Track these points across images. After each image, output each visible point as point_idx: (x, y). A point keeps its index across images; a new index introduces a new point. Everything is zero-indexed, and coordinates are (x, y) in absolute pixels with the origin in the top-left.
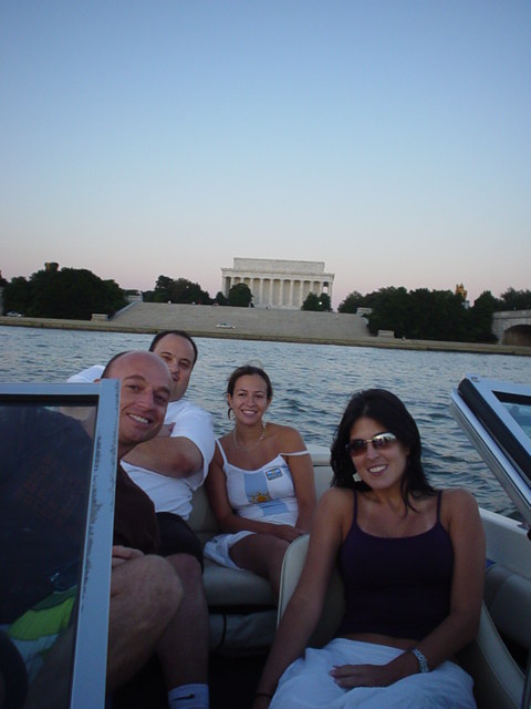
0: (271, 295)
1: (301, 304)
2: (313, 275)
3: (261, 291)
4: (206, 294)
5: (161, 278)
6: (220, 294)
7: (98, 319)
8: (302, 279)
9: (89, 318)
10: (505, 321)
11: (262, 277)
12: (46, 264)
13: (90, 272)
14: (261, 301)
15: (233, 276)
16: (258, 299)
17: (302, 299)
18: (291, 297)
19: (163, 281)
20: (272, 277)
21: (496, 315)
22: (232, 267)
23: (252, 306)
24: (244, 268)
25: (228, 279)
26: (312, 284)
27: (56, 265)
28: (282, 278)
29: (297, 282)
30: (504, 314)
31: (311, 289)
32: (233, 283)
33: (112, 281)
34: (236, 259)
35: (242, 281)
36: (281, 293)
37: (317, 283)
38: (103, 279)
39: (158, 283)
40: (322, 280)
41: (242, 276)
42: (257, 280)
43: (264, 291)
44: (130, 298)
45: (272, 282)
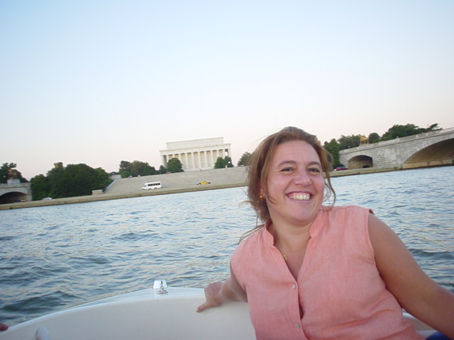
0: (193, 162)
1: (213, 165)
2: (217, 146)
3: (187, 161)
4: (153, 168)
5: (123, 162)
6: (162, 167)
7: (97, 193)
8: (211, 149)
9: (91, 194)
10: (347, 155)
11: (186, 152)
12: (55, 164)
13: (85, 165)
14: (187, 167)
15: (167, 154)
16: (185, 166)
17: (213, 162)
18: (206, 162)
19: (124, 164)
20: (192, 151)
21: (341, 152)
22: (166, 149)
23: (182, 171)
24: (173, 148)
25: (165, 157)
26: (218, 152)
27: (61, 164)
28: (199, 151)
29: (208, 152)
30: (346, 151)
31: (218, 155)
32: (168, 159)
33: (100, 168)
34: (167, 143)
35: (174, 157)
36: (199, 160)
37: (221, 150)
38: (94, 168)
39: (121, 166)
40: (224, 148)
41: (173, 153)
42: (183, 154)
43: (189, 161)
44: (113, 177)
45: (186, 155)
